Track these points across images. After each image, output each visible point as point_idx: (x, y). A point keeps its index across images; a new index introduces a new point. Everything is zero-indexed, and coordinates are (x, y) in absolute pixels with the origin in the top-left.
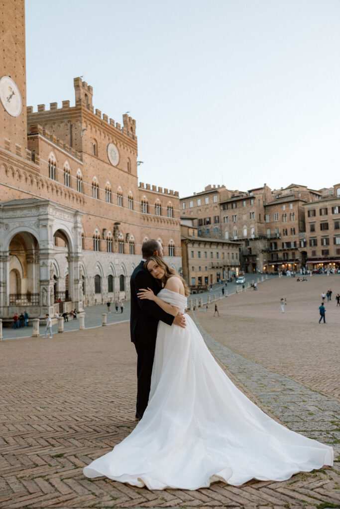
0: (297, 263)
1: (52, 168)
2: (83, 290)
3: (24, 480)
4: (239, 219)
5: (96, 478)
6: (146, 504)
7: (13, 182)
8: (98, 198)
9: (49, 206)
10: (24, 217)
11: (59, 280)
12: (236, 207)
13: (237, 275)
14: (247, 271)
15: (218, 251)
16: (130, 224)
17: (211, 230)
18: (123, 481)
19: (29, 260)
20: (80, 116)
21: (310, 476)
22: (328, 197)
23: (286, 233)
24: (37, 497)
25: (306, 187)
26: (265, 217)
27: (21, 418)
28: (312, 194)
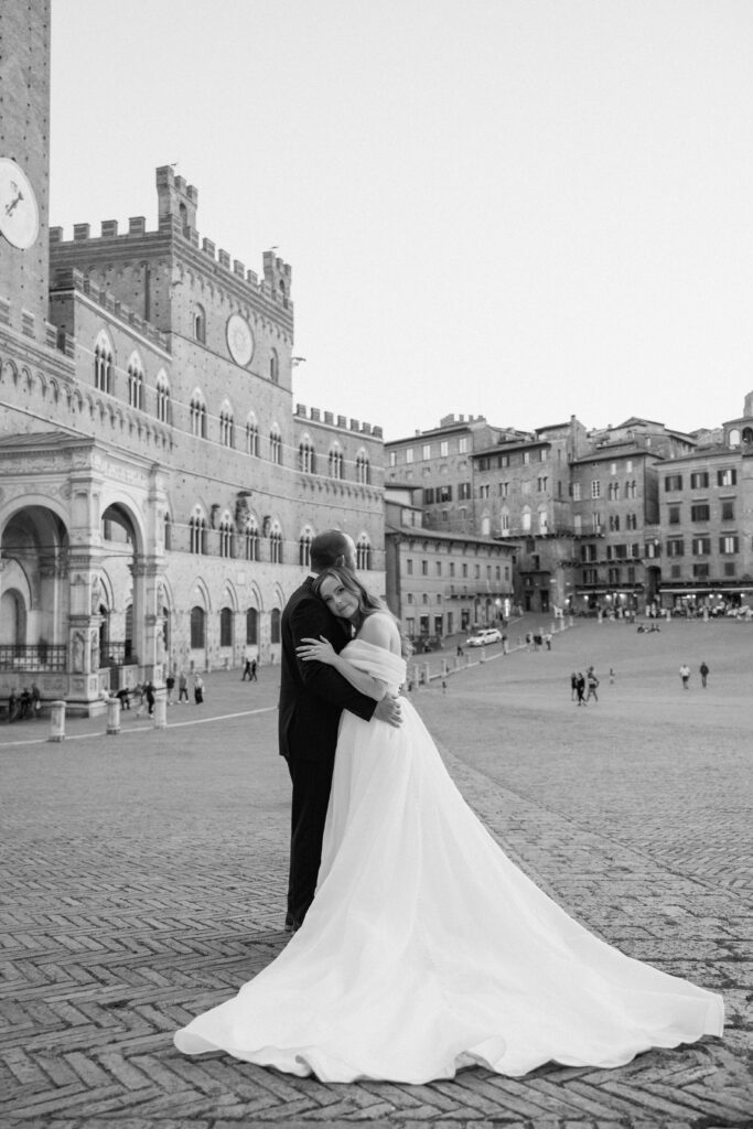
0: (639, 593)
1: (102, 366)
2: (165, 640)
3: (41, 1056)
4: (514, 491)
5: (201, 1055)
6: (317, 1114)
7: (15, 395)
8: (203, 435)
9: (94, 450)
10: (37, 474)
11: (112, 616)
12: (508, 465)
13: (507, 614)
14: (528, 608)
15: (465, 560)
16: (272, 496)
17: (450, 514)
18: (263, 1062)
19: (44, 569)
20: (169, 253)
21: (673, 1058)
22: (709, 448)
23: (615, 523)
24: (72, 1095)
25: (663, 425)
26: (571, 489)
27: (29, 920)
28: (675, 442)
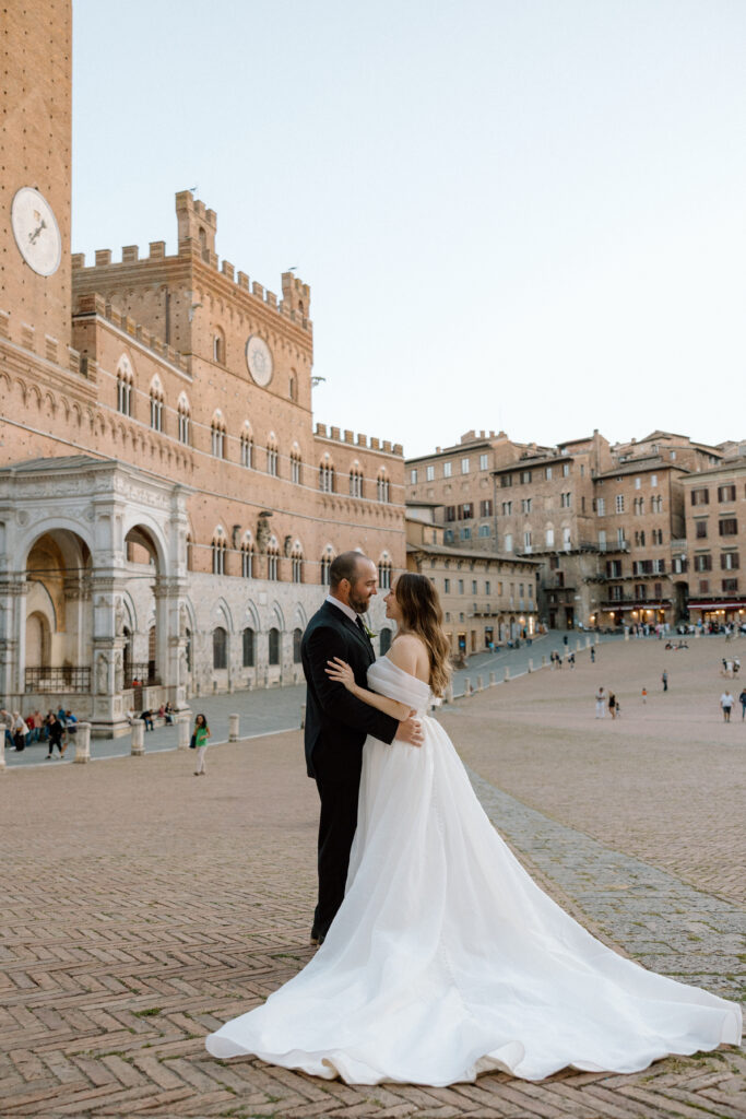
0: (666, 609)
1: (124, 390)
2: (188, 660)
3: (80, 1058)
4: (536, 507)
7: (37, 419)
8: (224, 456)
9: (117, 472)
10: (60, 497)
11: (135, 637)
12: (530, 481)
13: (531, 632)
14: (553, 625)
15: (488, 578)
16: (293, 515)
17: (473, 532)
18: (292, 1066)
19: (69, 592)
20: (189, 276)
22: (736, 461)
23: (641, 539)
24: (111, 1093)
25: (687, 438)
26: (594, 504)
27: (62, 934)
28: (700, 455)
